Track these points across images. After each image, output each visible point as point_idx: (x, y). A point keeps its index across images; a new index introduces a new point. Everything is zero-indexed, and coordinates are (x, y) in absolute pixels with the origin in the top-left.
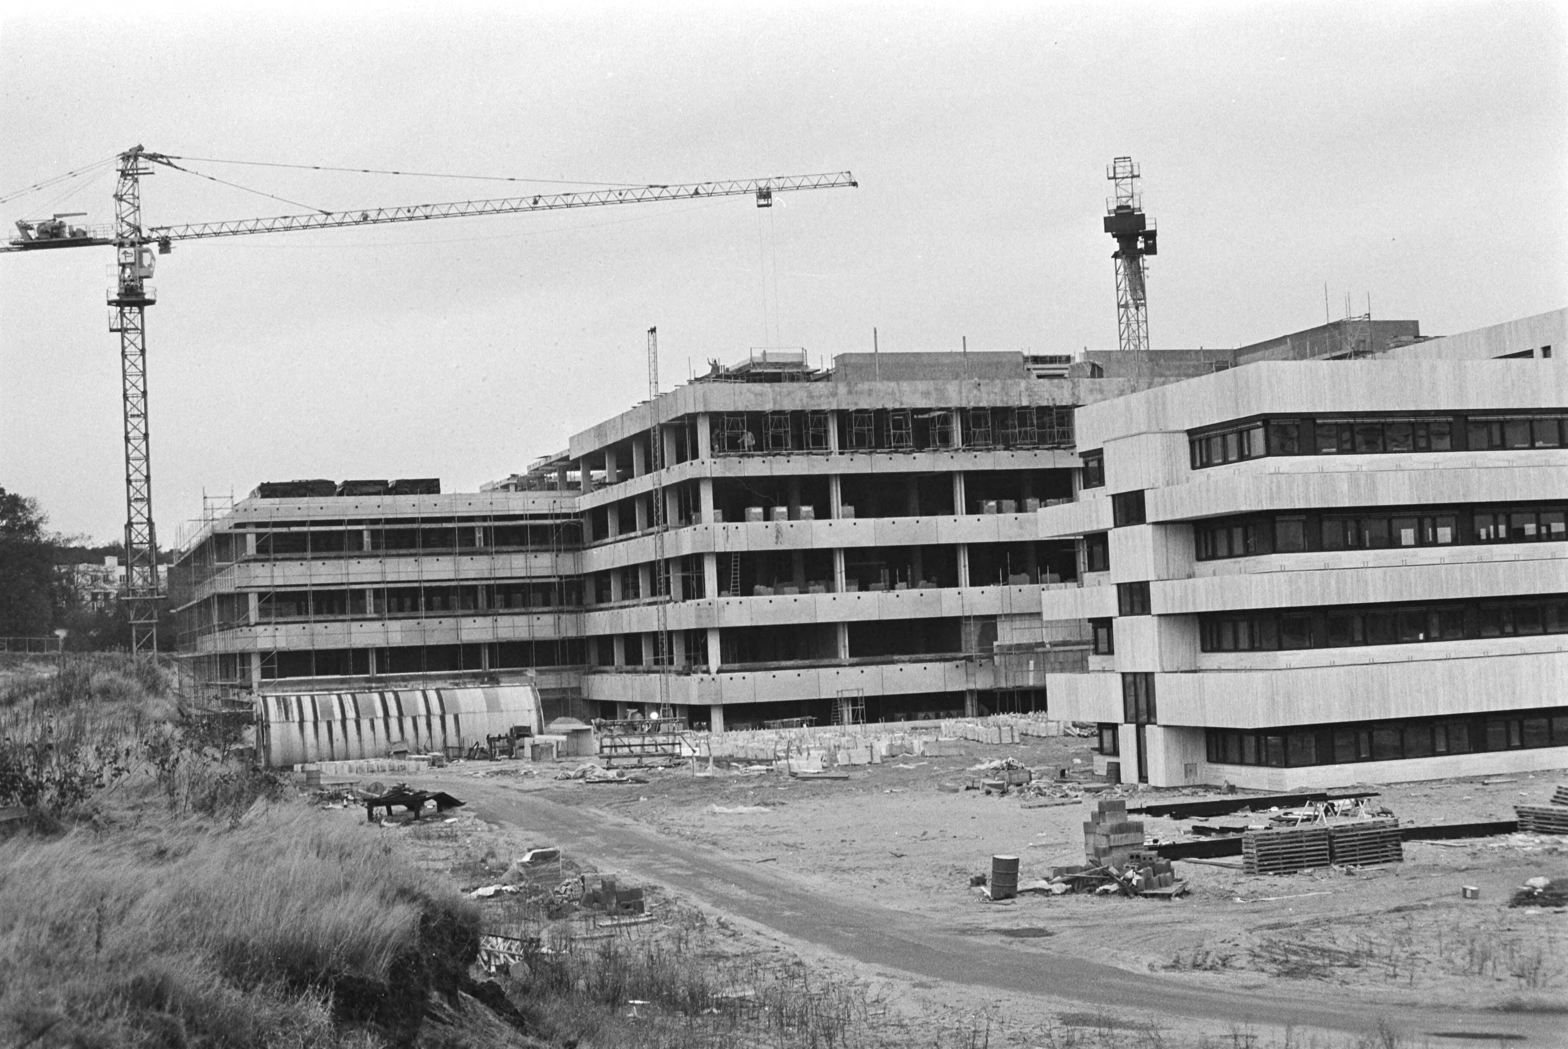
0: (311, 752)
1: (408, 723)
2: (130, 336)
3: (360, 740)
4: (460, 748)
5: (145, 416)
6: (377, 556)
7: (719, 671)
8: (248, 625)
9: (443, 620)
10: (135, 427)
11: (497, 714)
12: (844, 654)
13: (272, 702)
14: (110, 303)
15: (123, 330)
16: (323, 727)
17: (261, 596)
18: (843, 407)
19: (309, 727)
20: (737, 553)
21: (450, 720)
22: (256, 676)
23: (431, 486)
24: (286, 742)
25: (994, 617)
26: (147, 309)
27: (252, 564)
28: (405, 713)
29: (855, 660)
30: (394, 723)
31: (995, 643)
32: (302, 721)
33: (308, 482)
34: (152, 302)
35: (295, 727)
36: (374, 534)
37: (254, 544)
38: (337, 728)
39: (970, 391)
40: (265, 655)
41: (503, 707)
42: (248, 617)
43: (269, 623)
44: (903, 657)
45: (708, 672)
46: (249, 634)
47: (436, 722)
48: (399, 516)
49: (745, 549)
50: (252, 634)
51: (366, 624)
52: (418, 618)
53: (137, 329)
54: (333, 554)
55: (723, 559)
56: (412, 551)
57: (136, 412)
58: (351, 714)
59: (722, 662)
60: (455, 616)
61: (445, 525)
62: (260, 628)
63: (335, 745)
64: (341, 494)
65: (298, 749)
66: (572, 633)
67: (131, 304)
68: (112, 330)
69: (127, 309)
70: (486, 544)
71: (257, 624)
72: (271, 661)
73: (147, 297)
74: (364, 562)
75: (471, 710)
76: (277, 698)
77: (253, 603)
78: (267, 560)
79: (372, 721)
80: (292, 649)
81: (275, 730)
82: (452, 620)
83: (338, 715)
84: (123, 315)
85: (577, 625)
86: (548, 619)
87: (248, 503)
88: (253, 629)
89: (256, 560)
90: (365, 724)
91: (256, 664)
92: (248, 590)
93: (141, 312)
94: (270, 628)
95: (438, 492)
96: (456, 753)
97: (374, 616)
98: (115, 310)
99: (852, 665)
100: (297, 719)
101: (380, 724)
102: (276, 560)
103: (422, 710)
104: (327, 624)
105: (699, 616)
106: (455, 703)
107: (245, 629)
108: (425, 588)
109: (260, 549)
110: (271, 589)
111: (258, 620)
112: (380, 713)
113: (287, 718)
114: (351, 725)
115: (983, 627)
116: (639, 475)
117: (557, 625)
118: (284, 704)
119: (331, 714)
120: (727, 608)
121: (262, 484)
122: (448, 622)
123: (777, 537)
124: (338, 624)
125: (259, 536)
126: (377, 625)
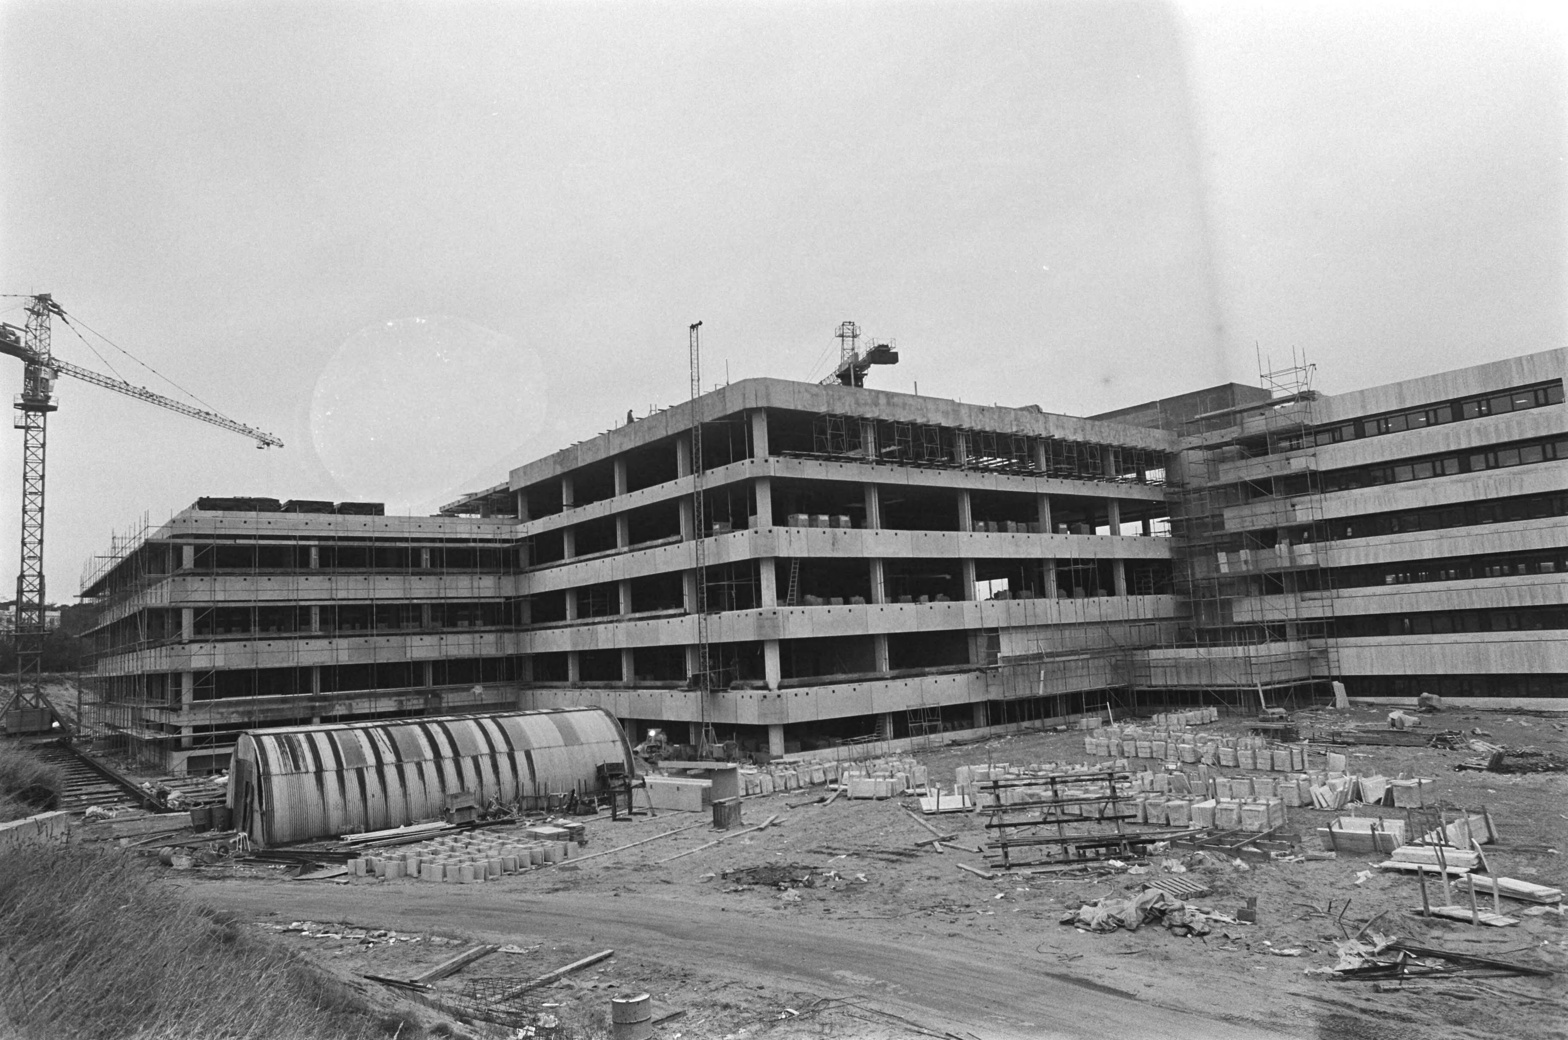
0: (335, 817)
1: (467, 765)
2: (32, 433)
3: (405, 794)
4: (537, 798)
5: (42, 493)
6: (324, 574)
7: (780, 687)
8: (180, 643)
9: (392, 638)
10: (32, 502)
11: (576, 748)
12: (885, 667)
13: (270, 743)
14: (16, 405)
15: (27, 428)
16: (351, 777)
17: (198, 611)
18: (884, 417)
19: (330, 779)
20: (796, 559)
21: (520, 758)
22: (187, 698)
23: (377, 509)
24: (297, 804)
25: (995, 630)
26: (49, 414)
27: (189, 578)
28: (462, 753)
29: (895, 672)
30: (449, 767)
31: (999, 655)
32: (319, 771)
33: (250, 499)
34: (54, 409)
35: (310, 781)
36: (322, 550)
37: (192, 558)
38: (371, 777)
39: (977, 416)
40: (199, 675)
41: (583, 740)
42: (181, 635)
43: (207, 641)
44: (934, 669)
45: (766, 687)
46: (182, 653)
47: (504, 763)
48: (350, 534)
49: (805, 555)
50: (186, 652)
51: (312, 642)
52: (366, 636)
53: (39, 427)
54: (279, 570)
55: (782, 565)
56: (361, 570)
57: (34, 490)
58: (389, 757)
59: (782, 677)
60: (402, 635)
61: (399, 544)
62: (195, 647)
63: (370, 803)
64: (286, 511)
65: (314, 812)
66: (510, 651)
67: (35, 409)
68: (16, 427)
69: (31, 413)
70: (433, 565)
71: (191, 642)
72: (207, 682)
73: (51, 403)
74: (312, 579)
75: (544, 744)
76: (277, 736)
77: (187, 619)
78: (207, 575)
79: (419, 766)
80: (233, 668)
81: (279, 786)
82: (399, 638)
83: (371, 760)
84: (28, 416)
85: (517, 644)
86: (490, 638)
87: (188, 515)
88: (187, 647)
89: (194, 574)
90: (410, 770)
91: (187, 685)
92: (182, 605)
93: (44, 415)
94: (208, 647)
95: (383, 514)
96: (531, 803)
97: (320, 633)
98: (20, 413)
99: (893, 678)
100: (312, 768)
101: (430, 769)
102: (218, 574)
103: (484, 748)
104: (270, 642)
105: (761, 627)
106: (523, 737)
107: (178, 647)
108: (377, 605)
109: (197, 563)
110: (211, 604)
111: (192, 637)
112: (429, 754)
113: (297, 767)
114: (391, 773)
115: (990, 638)
116: (621, 494)
117: (499, 644)
118: (289, 746)
119: (361, 757)
120: (791, 617)
121: (201, 499)
122: (395, 641)
123: (833, 544)
124: (284, 642)
125: (198, 549)
126: (324, 643)
